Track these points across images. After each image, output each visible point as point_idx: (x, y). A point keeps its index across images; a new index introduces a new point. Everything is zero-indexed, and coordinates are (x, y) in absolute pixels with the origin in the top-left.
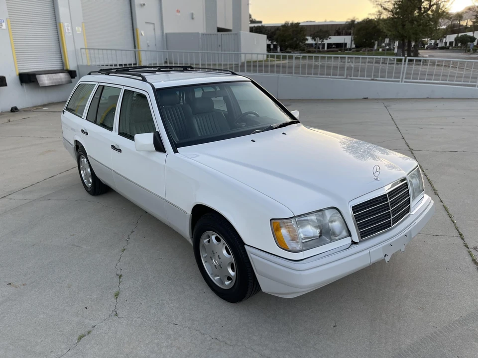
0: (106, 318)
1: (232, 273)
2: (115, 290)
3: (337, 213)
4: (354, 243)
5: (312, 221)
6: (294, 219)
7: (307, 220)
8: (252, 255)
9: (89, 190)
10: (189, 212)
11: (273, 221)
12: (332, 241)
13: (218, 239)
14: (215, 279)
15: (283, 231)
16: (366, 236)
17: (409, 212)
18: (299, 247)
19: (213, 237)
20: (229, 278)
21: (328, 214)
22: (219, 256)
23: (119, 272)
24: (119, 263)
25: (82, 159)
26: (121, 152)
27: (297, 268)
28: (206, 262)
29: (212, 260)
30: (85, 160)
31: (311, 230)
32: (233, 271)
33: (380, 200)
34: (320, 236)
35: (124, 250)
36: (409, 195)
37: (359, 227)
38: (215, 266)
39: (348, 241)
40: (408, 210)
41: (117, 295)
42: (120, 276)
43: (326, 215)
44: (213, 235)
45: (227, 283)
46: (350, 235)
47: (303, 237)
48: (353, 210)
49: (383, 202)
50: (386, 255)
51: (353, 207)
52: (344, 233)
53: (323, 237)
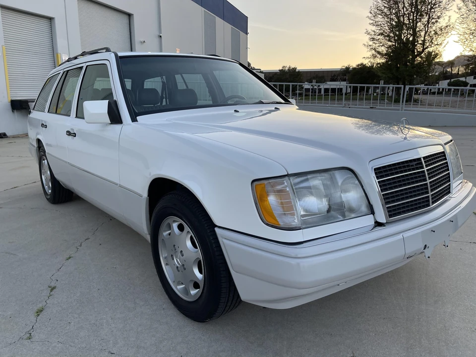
0: (13, 341)
1: (199, 276)
2: (40, 306)
3: (352, 177)
4: (378, 224)
5: (315, 187)
6: (287, 178)
7: (309, 188)
8: (225, 241)
9: (49, 197)
10: (145, 194)
11: (255, 183)
12: (344, 218)
13: (181, 228)
14: (178, 289)
15: (272, 199)
16: (395, 215)
17: (449, 192)
18: (296, 222)
19: (175, 226)
20: (196, 285)
21: (339, 177)
22: (181, 251)
23: (53, 285)
24: (58, 273)
25: (44, 162)
26: (75, 136)
27: (293, 255)
28: (167, 264)
29: (173, 259)
30: (46, 161)
31: (314, 203)
32: (201, 272)
33: (412, 166)
34: (328, 211)
35: (70, 258)
36: (448, 170)
37: (387, 199)
38: (177, 267)
39: (369, 220)
40: (448, 191)
41: (39, 312)
42: (53, 289)
43: (336, 179)
44: (174, 221)
45: (193, 292)
46: (373, 213)
47: (302, 213)
48: (376, 173)
49: (417, 169)
50: (426, 246)
51: (375, 169)
52: (364, 208)
53: (332, 213)
